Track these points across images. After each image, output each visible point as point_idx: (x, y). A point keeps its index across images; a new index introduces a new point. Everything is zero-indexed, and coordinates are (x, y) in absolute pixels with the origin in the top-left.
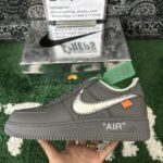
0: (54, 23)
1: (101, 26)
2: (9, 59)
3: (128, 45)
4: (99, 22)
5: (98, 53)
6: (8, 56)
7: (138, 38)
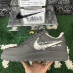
0: (23, 8)
1: (44, 9)
3: (57, 17)
4: (43, 7)
6: (2, 23)
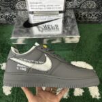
0: (32, 13)
1: (62, 15)
4: (60, 12)
5: (60, 32)
6: (4, 33)
7: (85, 23)
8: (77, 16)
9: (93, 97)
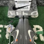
2: (4, 11)
5: (29, 10)
7: (41, 6)
8: (37, 3)
9: (41, 40)
